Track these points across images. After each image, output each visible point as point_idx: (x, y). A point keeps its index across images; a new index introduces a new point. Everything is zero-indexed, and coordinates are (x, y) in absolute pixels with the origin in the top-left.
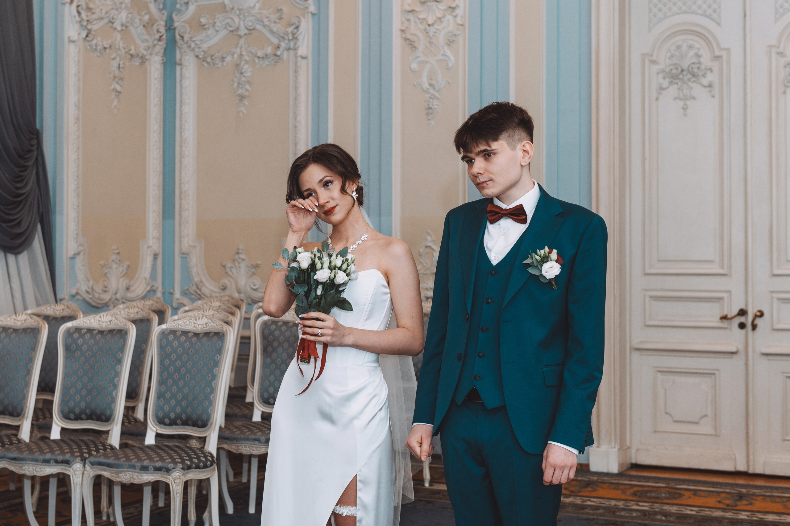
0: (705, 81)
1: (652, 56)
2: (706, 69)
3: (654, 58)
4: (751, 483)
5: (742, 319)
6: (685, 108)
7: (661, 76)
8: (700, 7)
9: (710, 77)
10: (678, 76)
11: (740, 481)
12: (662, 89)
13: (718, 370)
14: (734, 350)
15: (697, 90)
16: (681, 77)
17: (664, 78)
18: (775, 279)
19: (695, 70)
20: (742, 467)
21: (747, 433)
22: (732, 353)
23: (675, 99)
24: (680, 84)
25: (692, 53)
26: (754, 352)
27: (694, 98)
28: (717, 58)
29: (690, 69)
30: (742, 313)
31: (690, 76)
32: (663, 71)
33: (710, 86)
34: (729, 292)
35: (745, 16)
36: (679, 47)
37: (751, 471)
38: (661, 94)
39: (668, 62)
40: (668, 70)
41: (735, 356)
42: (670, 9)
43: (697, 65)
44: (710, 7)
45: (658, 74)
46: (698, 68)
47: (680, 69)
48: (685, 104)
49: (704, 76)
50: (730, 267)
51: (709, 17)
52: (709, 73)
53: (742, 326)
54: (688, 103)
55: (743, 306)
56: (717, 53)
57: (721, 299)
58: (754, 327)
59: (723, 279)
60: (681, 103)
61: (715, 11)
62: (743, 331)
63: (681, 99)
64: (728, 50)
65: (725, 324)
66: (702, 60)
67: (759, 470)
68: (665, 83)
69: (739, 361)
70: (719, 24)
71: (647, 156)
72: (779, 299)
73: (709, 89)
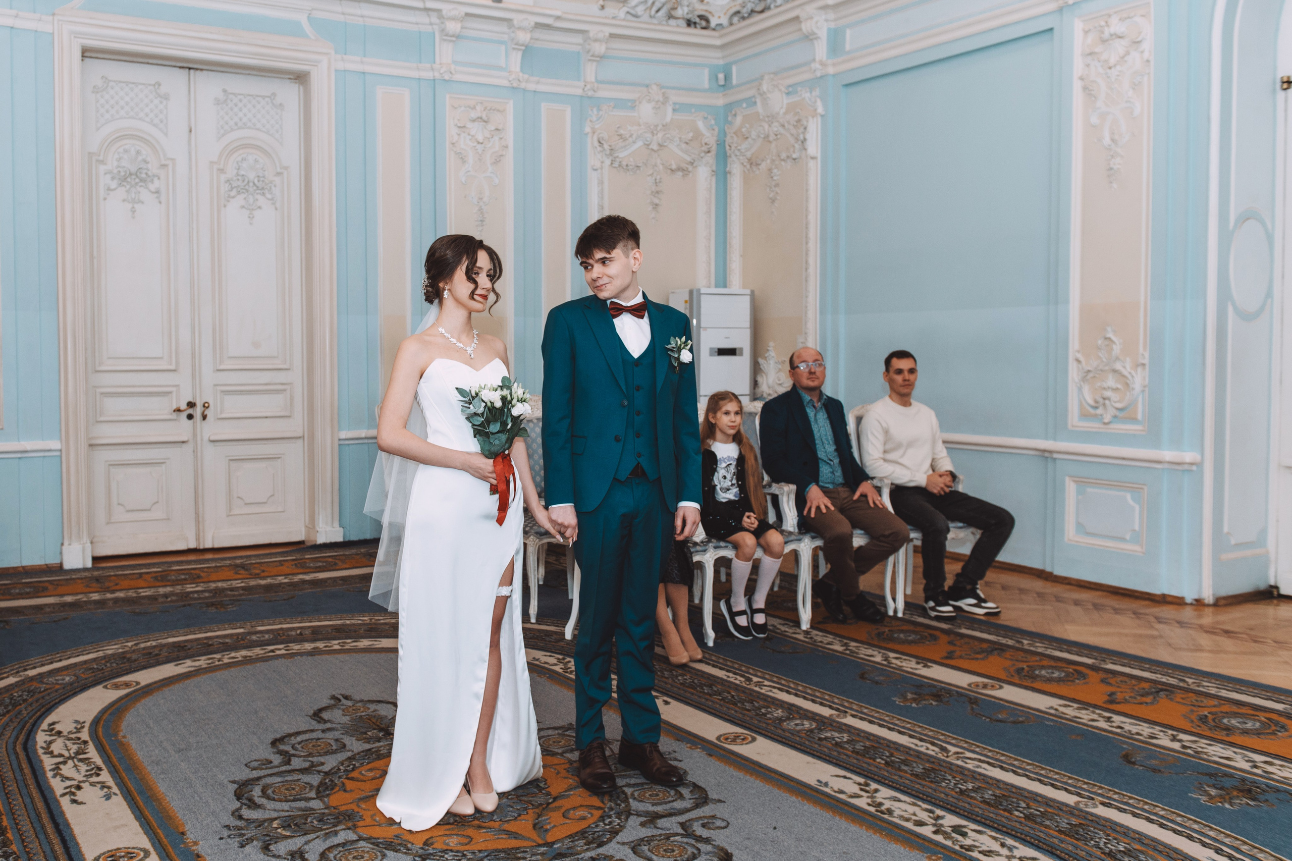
0: (152, 187)
1: (99, 156)
2: (154, 176)
3: (101, 158)
4: (201, 557)
5: (190, 411)
6: (133, 211)
7: (109, 176)
8: (147, 115)
9: (157, 182)
10: (126, 179)
11: (192, 557)
12: (109, 189)
13: (168, 459)
14: (185, 439)
15: (145, 195)
16: (129, 180)
17: (113, 178)
18: (220, 374)
19: (144, 176)
20: (192, 545)
21: (197, 514)
22: (183, 442)
23: (124, 200)
24: (128, 187)
25: (140, 158)
26: (202, 440)
27: (143, 203)
28: (164, 166)
29: (138, 173)
30: (191, 405)
31: (137, 180)
32: (110, 172)
33: (157, 192)
34: (177, 386)
35: (191, 131)
36: (126, 151)
37: (201, 547)
38: (108, 194)
39: (115, 164)
40: (115, 171)
41: (184, 445)
42: (117, 112)
43: (145, 171)
44: (156, 116)
45: (105, 174)
46: (146, 174)
47: (128, 173)
48: (133, 208)
49: (152, 181)
50: (177, 363)
51: (155, 125)
52: (156, 180)
53: (190, 417)
54: (136, 206)
55: (191, 400)
56: (164, 162)
57: (170, 393)
58: (204, 417)
59: (171, 374)
60: (130, 206)
61: (161, 121)
62: (191, 422)
63: (129, 202)
64: (173, 160)
65: (174, 416)
66: (150, 166)
67: (209, 545)
68: (114, 184)
69: (188, 449)
70: (166, 134)
71: (95, 254)
72: (222, 391)
73: (156, 195)
